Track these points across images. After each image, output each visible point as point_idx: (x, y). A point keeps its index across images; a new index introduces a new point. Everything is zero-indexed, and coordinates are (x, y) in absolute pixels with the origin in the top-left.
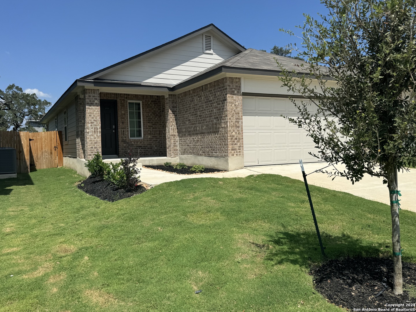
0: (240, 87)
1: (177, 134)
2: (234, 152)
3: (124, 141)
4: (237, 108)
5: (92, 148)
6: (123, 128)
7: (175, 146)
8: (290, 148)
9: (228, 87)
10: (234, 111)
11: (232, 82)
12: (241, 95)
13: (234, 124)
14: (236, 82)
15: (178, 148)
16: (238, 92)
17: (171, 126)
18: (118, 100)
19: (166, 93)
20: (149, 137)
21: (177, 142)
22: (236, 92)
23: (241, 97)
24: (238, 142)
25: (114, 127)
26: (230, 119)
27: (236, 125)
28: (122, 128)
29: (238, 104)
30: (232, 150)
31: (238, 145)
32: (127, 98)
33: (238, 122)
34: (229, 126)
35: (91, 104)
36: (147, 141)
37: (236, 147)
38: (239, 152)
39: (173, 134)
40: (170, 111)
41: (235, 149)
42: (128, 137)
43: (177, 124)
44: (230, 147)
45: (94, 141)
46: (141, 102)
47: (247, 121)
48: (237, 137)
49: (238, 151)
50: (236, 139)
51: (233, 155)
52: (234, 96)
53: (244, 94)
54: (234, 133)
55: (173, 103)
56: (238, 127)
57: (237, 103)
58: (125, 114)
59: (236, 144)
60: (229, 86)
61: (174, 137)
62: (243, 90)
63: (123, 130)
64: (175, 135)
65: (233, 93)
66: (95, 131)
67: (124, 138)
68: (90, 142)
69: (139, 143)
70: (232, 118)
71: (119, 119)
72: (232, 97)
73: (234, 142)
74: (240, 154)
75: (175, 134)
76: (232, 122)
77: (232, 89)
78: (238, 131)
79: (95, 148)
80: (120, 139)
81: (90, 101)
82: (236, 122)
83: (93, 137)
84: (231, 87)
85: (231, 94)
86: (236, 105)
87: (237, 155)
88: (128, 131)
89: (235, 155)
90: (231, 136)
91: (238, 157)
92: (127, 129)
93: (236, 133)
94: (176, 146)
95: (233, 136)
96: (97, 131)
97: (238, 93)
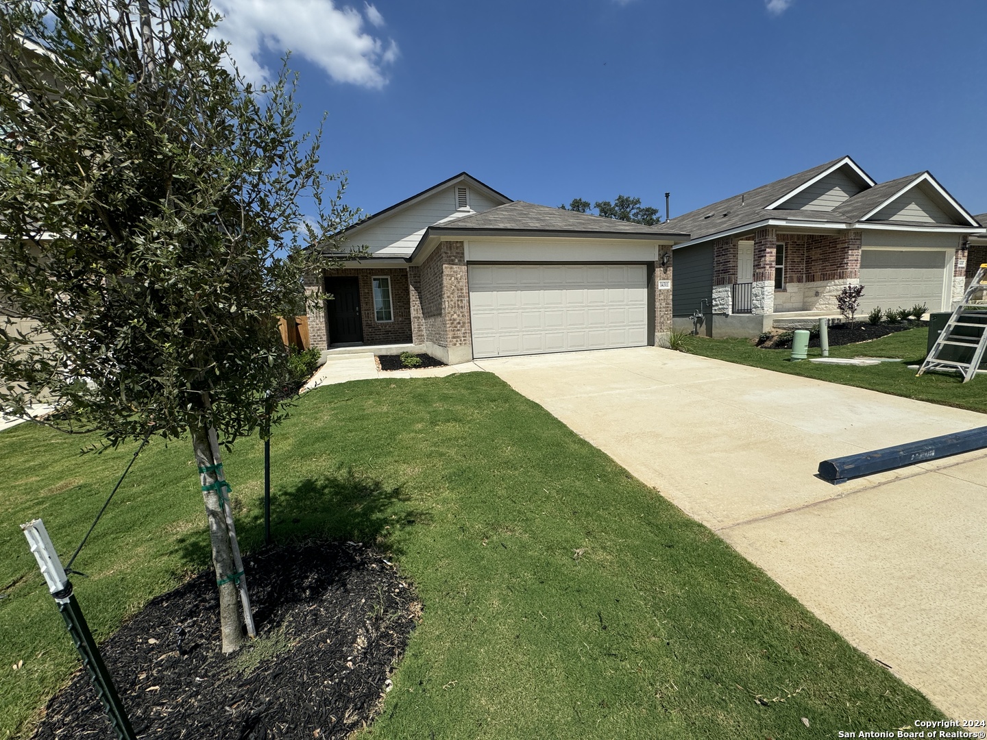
0: (463, 254)
1: (422, 315)
2: (457, 341)
3: (369, 326)
4: (459, 282)
5: (315, 336)
6: (368, 310)
7: (419, 331)
8: (524, 333)
9: (444, 255)
10: (455, 286)
11: (450, 247)
12: (464, 265)
13: (455, 303)
14: (457, 248)
15: (424, 333)
16: (459, 261)
17: (414, 306)
18: (360, 277)
19: (406, 266)
20: (400, 319)
21: (422, 325)
22: (457, 261)
23: (464, 268)
24: (462, 327)
25: (357, 308)
26: (448, 297)
27: (458, 305)
28: (365, 310)
29: (461, 276)
30: (454, 338)
31: (463, 331)
32: (370, 273)
33: (461, 301)
34: (447, 307)
35: (311, 283)
36: (398, 324)
37: (460, 334)
38: (464, 340)
39: (416, 315)
40: (411, 288)
41: (458, 337)
42: (374, 320)
43: (421, 303)
44: (450, 335)
45: (316, 327)
46: (389, 277)
47: (478, 299)
48: (460, 320)
49: (462, 339)
50: (459, 323)
51: (455, 344)
52: (455, 266)
53: (469, 263)
54: (455, 316)
55: (414, 277)
56: (462, 307)
57: (459, 276)
58: (368, 293)
59: (458, 330)
60: (446, 253)
61: (418, 320)
62: (467, 259)
63: (367, 312)
64: (419, 318)
65: (452, 263)
66: (316, 316)
67: (369, 322)
68: (312, 329)
69: (387, 327)
70: (452, 296)
71: (362, 299)
72: (451, 268)
73: (456, 327)
74: (465, 344)
75: (419, 315)
76: (452, 301)
77: (450, 257)
78: (461, 312)
79: (318, 336)
80: (364, 323)
81: (309, 280)
82: (458, 301)
83: (315, 323)
84: (449, 255)
85: (449, 264)
86: (457, 279)
87: (460, 344)
88: (373, 313)
89: (458, 345)
90: (450, 320)
91: (463, 347)
92: (372, 311)
93: (459, 315)
94: (422, 331)
95: (454, 320)
96: (320, 316)
97: (461, 262)
